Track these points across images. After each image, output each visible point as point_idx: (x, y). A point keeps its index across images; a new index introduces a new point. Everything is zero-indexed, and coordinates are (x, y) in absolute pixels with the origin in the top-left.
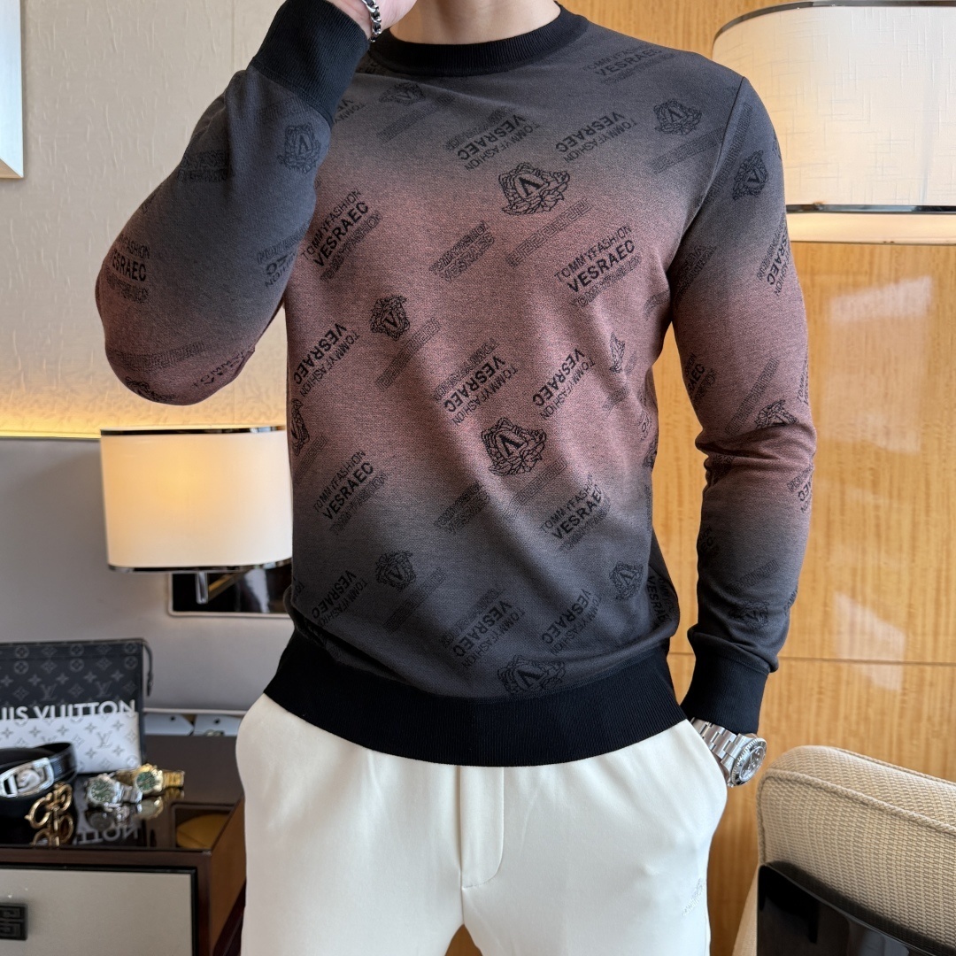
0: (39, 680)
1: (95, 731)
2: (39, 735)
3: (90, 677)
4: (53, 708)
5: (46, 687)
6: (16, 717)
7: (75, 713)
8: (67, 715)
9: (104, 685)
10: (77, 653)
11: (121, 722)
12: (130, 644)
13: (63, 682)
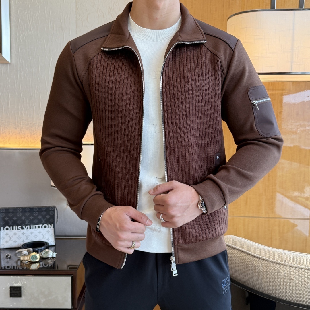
0: (25, 218)
1: (41, 233)
2: (25, 235)
3: (40, 217)
4: (29, 226)
5: (27, 220)
6: (18, 229)
7: (35, 228)
8: (33, 228)
9: (44, 219)
10: (36, 210)
11: (49, 231)
12: (52, 207)
13: (32, 219)
